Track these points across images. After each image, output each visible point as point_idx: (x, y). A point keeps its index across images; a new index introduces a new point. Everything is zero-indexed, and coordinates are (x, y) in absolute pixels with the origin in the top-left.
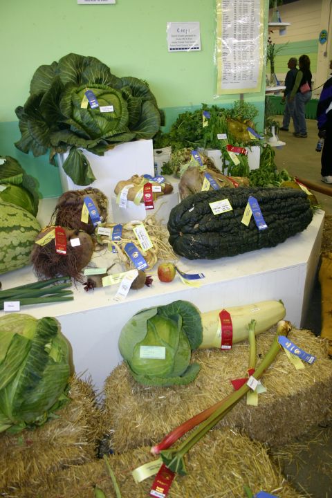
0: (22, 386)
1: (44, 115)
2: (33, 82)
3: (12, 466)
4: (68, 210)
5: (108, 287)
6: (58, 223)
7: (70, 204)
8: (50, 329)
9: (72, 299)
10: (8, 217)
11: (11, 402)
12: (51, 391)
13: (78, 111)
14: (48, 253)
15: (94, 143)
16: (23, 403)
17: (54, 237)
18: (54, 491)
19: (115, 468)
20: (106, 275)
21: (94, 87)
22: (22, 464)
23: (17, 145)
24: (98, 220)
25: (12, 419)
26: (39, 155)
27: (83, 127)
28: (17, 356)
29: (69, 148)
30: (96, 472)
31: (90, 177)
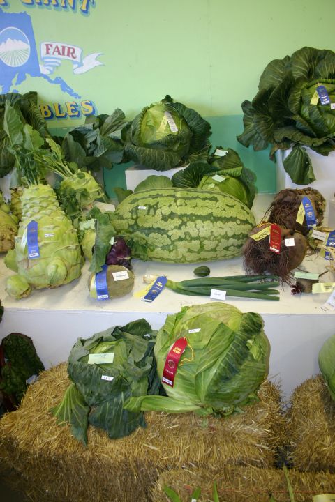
0: (219, 374)
1: (271, 110)
2: (263, 77)
3: (194, 445)
4: (283, 209)
5: (317, 294)
6: (271, 220)
7: (287, 202)
8: (254, 325)
9: (277, 299)
10: (227, 208)
11: (207, 387)
12: (245, 387)
13: (307, 107)
14: (261, 249)
15: (319, 142)
16: (217, 391)
17: (269, 233)
18: (230, 483)
19: (294, 484)
20: (316, 281)
21: (327, 83)
22: (203, 445)
23: (239, 139)
24: (314, 222)
25: (204, 402)
26: (260, 149)
27: (310, 124)
28: (220, 344)
29: (292, 145)
30: (274, 481)
31: (311, 177)
